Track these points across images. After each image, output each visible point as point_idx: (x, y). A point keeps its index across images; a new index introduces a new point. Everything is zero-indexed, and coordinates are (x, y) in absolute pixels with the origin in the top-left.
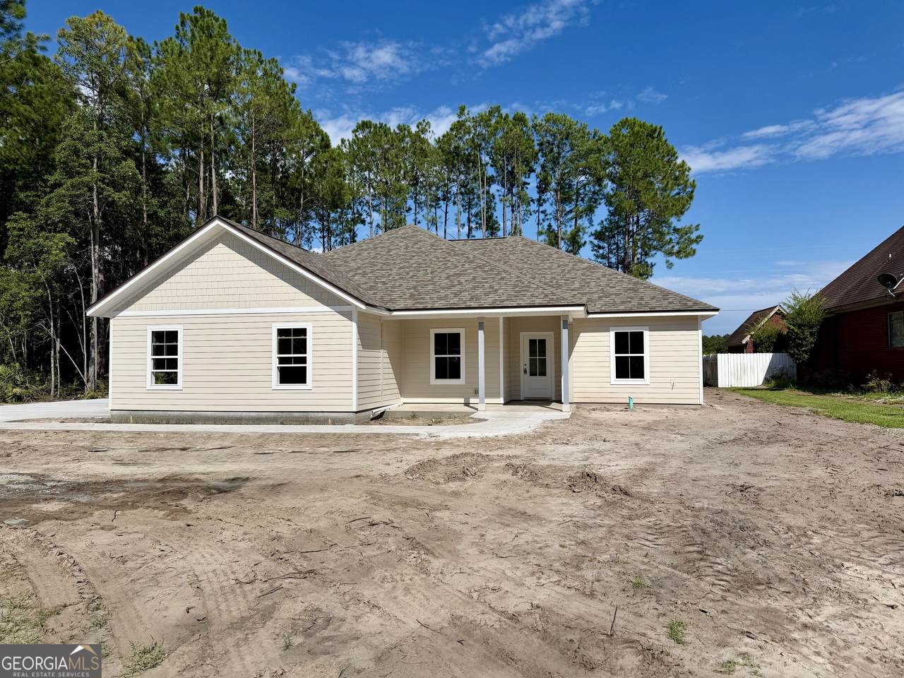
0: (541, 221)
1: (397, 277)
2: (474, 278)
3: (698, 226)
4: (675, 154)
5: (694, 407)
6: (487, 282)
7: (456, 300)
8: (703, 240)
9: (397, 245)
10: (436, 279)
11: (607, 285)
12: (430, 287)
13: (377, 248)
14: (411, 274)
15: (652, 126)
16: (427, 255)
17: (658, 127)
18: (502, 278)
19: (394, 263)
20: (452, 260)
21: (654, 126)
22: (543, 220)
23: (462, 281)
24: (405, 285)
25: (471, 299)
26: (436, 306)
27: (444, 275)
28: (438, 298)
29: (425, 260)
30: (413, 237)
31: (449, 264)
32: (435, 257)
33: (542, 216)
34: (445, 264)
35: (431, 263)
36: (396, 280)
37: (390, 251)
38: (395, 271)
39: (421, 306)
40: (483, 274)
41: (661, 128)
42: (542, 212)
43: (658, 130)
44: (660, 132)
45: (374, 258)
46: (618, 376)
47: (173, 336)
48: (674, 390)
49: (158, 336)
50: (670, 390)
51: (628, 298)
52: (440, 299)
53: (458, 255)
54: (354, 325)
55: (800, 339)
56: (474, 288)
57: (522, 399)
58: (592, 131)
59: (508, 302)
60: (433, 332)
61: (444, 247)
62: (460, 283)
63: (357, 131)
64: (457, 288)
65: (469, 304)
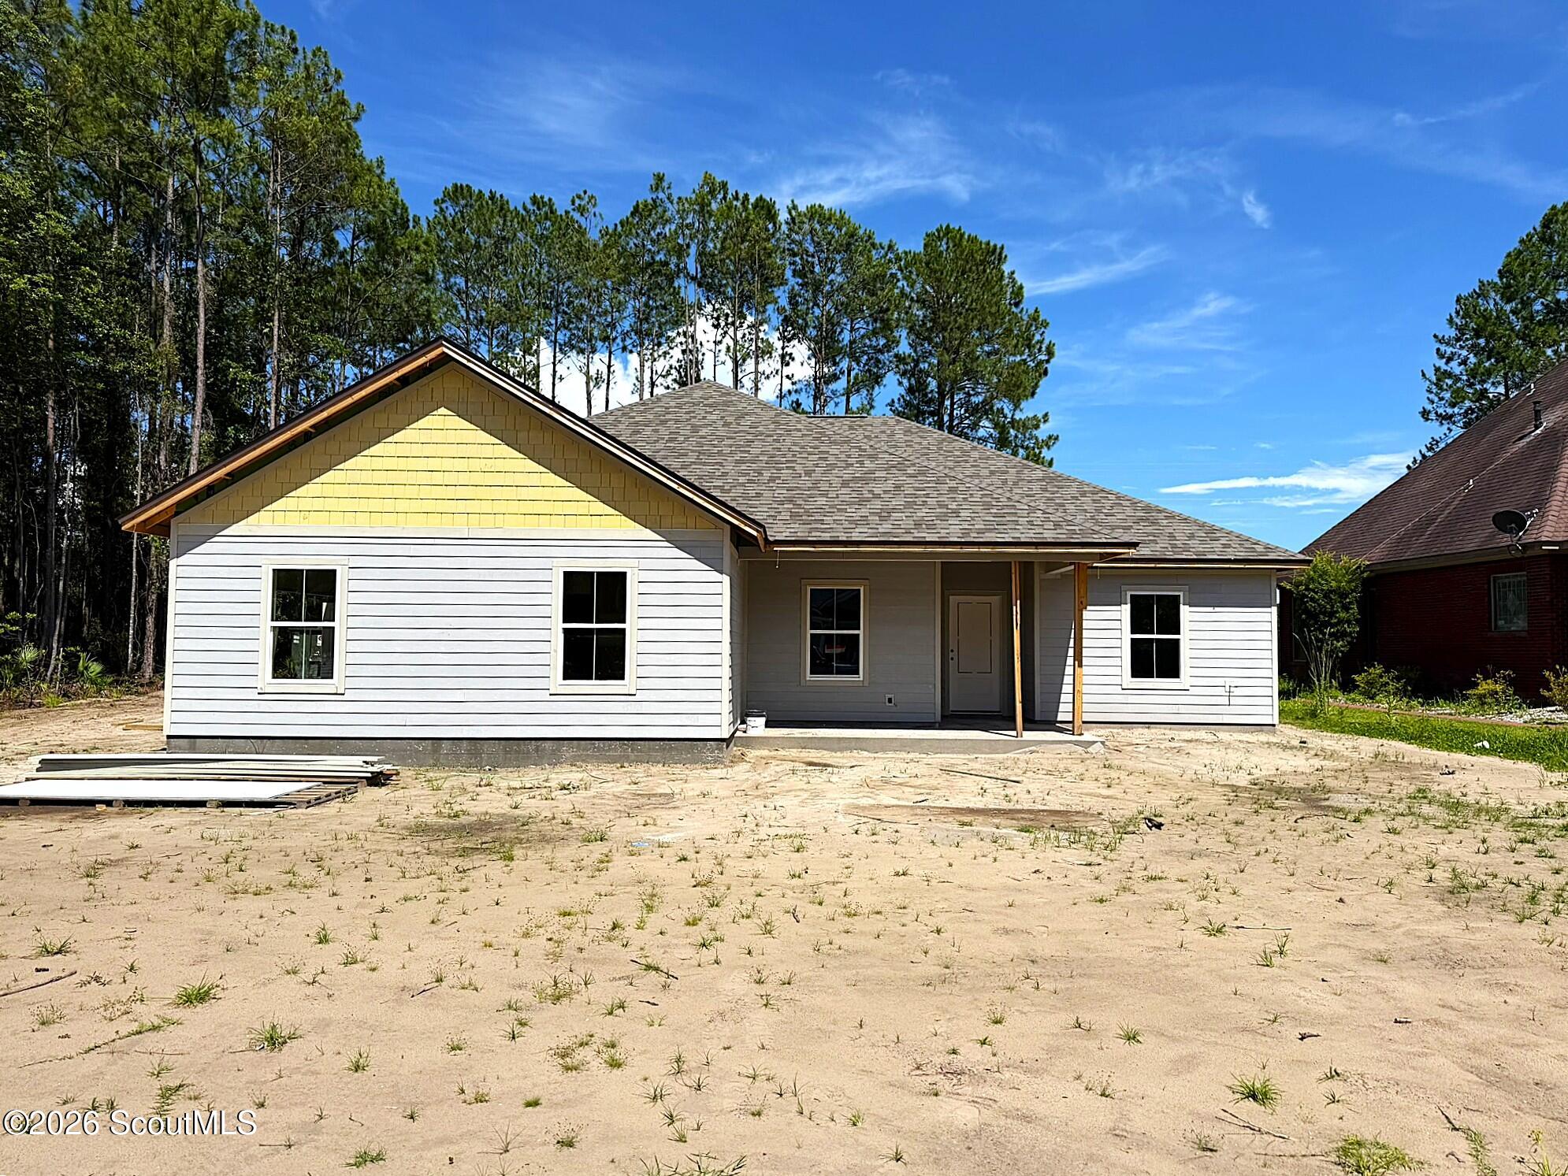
12: (822, 501)
13: (667, 421)
15: (988, 244)
17: (999, 246)
19: (720, 453)
21: (992, 243)
41: (1002, 248)
43: (998, 251)
44: (1000, 254)
45: (671, 440)
46: (1134, 675)
47: (327, 580)
48: (1233, 701)
49: (285, 581)
50: (1225, 700)
54: (726, 568)
60: (809, 586)
62: (877, 496)
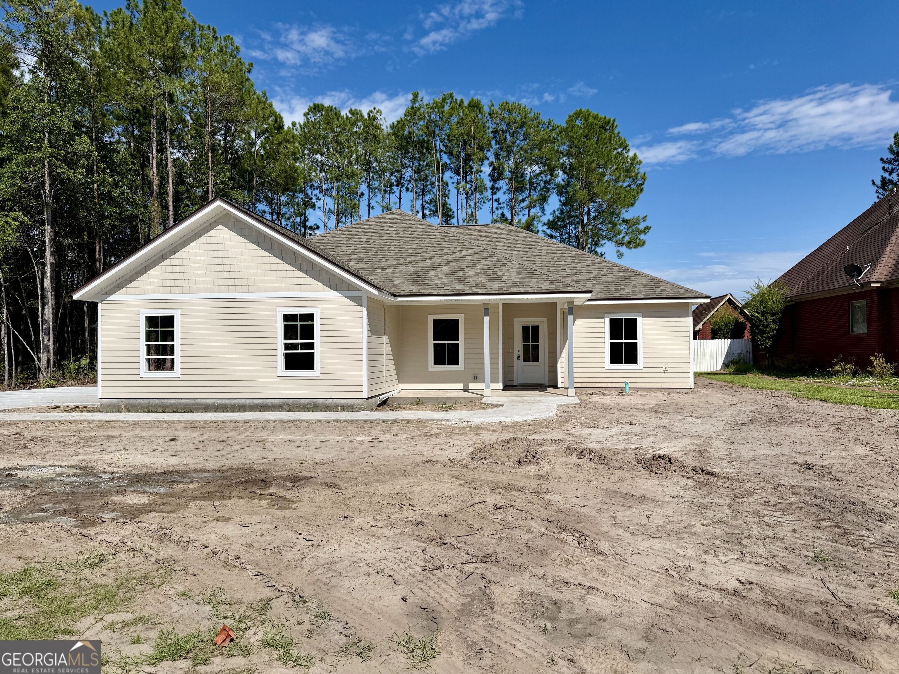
0: (494, 209)
1: (395, 263)
2: (475, 264)
3: (645, 217)
4: (627, 146)
5: (685, 390)
6: (489, 269)
7: (461, 286)
8: (650, 231)
9: (388, 230)
10: (436, 265)
11: (599, 273)
14: (409, 260)
15: (605, 118)
16: (421, 241)
17: (612, 120)
18: (504, 265)
20: (448, 246)
21: (607, 118)
22: (497, 209)
23: (463, 267)
24: (405, 270)
25: (477, 285)
26: (442, 291)
27: (443, 262)
28: (443, 284)
29: (420, 246)
30: (402, 222)
31: (446, 250)
32: (430, 243)
33: (495, 205)
34: (442, 250)
35: (427, 249)
36: (394, 266)
37: (381, 236)
38: (391, 256)
39: (427, 292)
40: (483, 260)
41: (614, 121)
42: (496, 200)
43: (611, 122)
44: (613, 124)
46: (612, 362)
47: (169, 321)
48: (666, 375)
49: (151, 321)
50: (662, 375)
51: (622, 285)
52: (445, 285)
53: (451, 241)
54: (364, 310)
55: (763, 326)
56: (477, 274)
57: (515, 384)
58: (547, 121)
59: (515, 289)
60: (431, 318)
61: (436, 233)
62: (462, 270)
63: (308, 114)
64: (460, 274)
65: (475, 290)
